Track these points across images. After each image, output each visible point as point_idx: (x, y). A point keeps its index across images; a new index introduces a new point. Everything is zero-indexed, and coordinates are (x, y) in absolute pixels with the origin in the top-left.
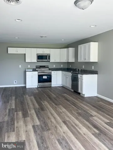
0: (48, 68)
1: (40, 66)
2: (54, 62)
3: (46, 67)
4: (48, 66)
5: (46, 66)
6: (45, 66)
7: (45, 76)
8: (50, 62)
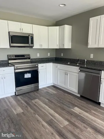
0: (29, 58)
1: (16, 56)
2: (39, 48)
3: (25, 57)
4: (29, 55)
5: (26, 55)
6: (23, 56)
7: (28, 74)
8: (34, 47)
